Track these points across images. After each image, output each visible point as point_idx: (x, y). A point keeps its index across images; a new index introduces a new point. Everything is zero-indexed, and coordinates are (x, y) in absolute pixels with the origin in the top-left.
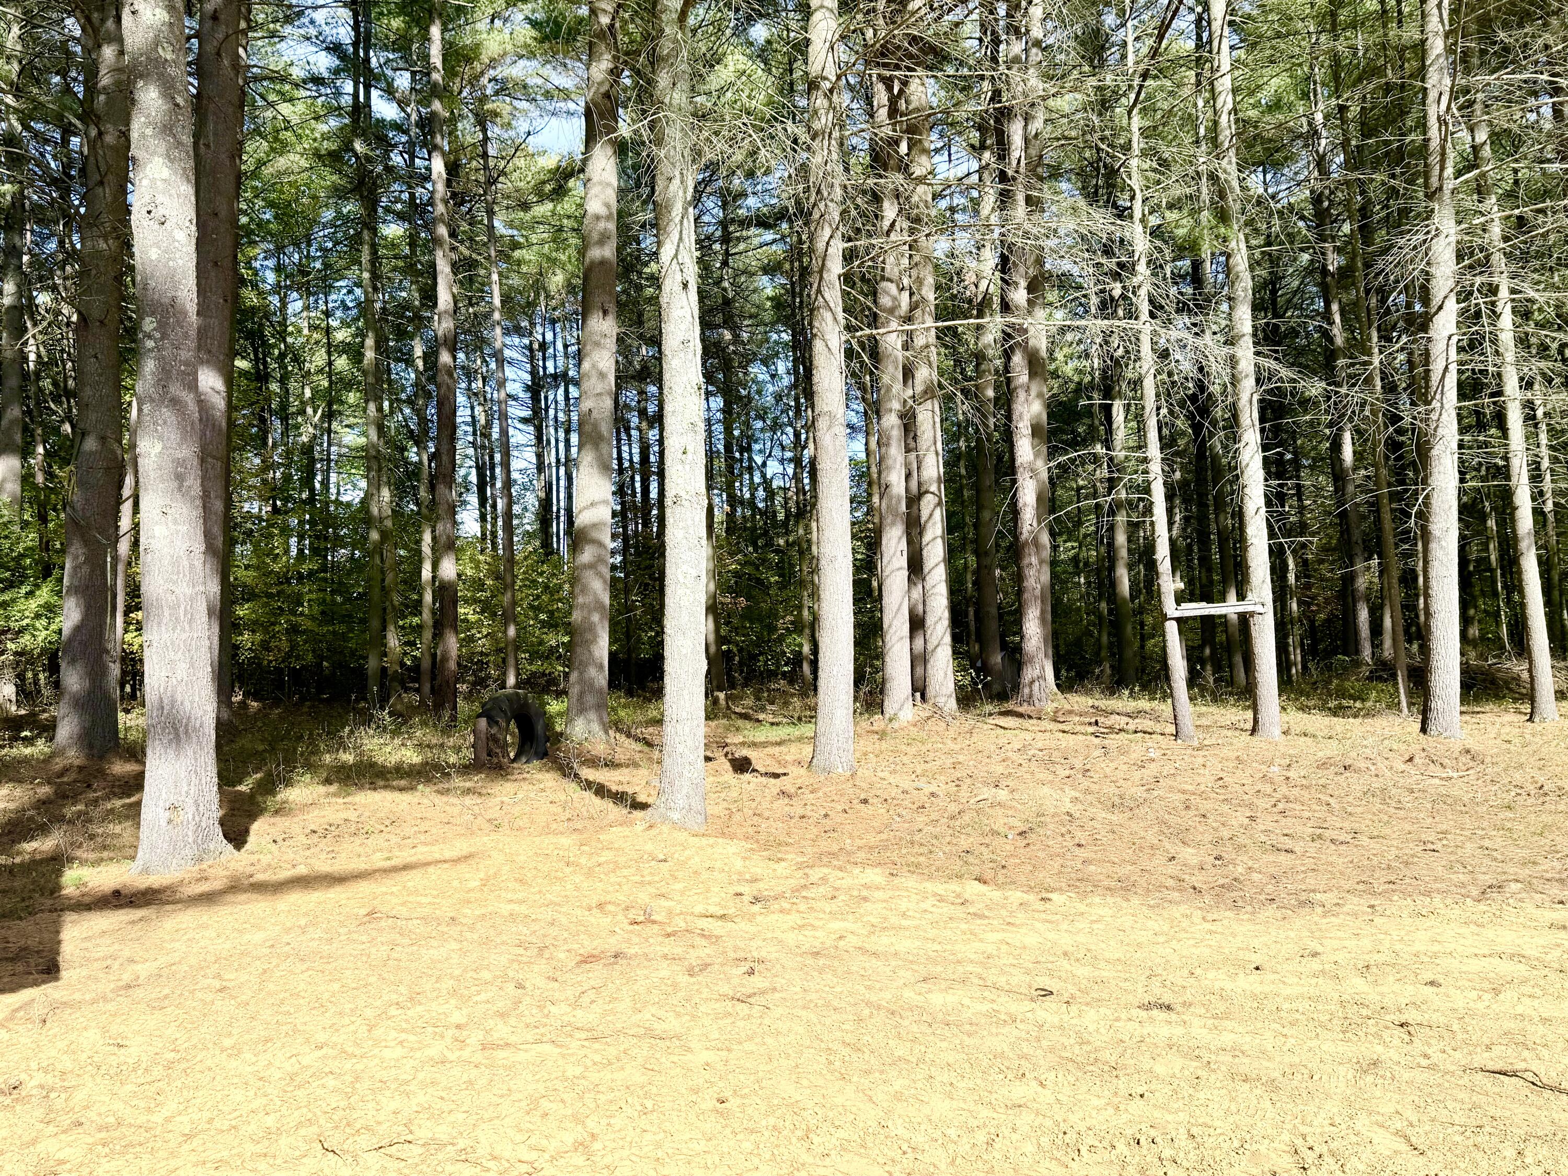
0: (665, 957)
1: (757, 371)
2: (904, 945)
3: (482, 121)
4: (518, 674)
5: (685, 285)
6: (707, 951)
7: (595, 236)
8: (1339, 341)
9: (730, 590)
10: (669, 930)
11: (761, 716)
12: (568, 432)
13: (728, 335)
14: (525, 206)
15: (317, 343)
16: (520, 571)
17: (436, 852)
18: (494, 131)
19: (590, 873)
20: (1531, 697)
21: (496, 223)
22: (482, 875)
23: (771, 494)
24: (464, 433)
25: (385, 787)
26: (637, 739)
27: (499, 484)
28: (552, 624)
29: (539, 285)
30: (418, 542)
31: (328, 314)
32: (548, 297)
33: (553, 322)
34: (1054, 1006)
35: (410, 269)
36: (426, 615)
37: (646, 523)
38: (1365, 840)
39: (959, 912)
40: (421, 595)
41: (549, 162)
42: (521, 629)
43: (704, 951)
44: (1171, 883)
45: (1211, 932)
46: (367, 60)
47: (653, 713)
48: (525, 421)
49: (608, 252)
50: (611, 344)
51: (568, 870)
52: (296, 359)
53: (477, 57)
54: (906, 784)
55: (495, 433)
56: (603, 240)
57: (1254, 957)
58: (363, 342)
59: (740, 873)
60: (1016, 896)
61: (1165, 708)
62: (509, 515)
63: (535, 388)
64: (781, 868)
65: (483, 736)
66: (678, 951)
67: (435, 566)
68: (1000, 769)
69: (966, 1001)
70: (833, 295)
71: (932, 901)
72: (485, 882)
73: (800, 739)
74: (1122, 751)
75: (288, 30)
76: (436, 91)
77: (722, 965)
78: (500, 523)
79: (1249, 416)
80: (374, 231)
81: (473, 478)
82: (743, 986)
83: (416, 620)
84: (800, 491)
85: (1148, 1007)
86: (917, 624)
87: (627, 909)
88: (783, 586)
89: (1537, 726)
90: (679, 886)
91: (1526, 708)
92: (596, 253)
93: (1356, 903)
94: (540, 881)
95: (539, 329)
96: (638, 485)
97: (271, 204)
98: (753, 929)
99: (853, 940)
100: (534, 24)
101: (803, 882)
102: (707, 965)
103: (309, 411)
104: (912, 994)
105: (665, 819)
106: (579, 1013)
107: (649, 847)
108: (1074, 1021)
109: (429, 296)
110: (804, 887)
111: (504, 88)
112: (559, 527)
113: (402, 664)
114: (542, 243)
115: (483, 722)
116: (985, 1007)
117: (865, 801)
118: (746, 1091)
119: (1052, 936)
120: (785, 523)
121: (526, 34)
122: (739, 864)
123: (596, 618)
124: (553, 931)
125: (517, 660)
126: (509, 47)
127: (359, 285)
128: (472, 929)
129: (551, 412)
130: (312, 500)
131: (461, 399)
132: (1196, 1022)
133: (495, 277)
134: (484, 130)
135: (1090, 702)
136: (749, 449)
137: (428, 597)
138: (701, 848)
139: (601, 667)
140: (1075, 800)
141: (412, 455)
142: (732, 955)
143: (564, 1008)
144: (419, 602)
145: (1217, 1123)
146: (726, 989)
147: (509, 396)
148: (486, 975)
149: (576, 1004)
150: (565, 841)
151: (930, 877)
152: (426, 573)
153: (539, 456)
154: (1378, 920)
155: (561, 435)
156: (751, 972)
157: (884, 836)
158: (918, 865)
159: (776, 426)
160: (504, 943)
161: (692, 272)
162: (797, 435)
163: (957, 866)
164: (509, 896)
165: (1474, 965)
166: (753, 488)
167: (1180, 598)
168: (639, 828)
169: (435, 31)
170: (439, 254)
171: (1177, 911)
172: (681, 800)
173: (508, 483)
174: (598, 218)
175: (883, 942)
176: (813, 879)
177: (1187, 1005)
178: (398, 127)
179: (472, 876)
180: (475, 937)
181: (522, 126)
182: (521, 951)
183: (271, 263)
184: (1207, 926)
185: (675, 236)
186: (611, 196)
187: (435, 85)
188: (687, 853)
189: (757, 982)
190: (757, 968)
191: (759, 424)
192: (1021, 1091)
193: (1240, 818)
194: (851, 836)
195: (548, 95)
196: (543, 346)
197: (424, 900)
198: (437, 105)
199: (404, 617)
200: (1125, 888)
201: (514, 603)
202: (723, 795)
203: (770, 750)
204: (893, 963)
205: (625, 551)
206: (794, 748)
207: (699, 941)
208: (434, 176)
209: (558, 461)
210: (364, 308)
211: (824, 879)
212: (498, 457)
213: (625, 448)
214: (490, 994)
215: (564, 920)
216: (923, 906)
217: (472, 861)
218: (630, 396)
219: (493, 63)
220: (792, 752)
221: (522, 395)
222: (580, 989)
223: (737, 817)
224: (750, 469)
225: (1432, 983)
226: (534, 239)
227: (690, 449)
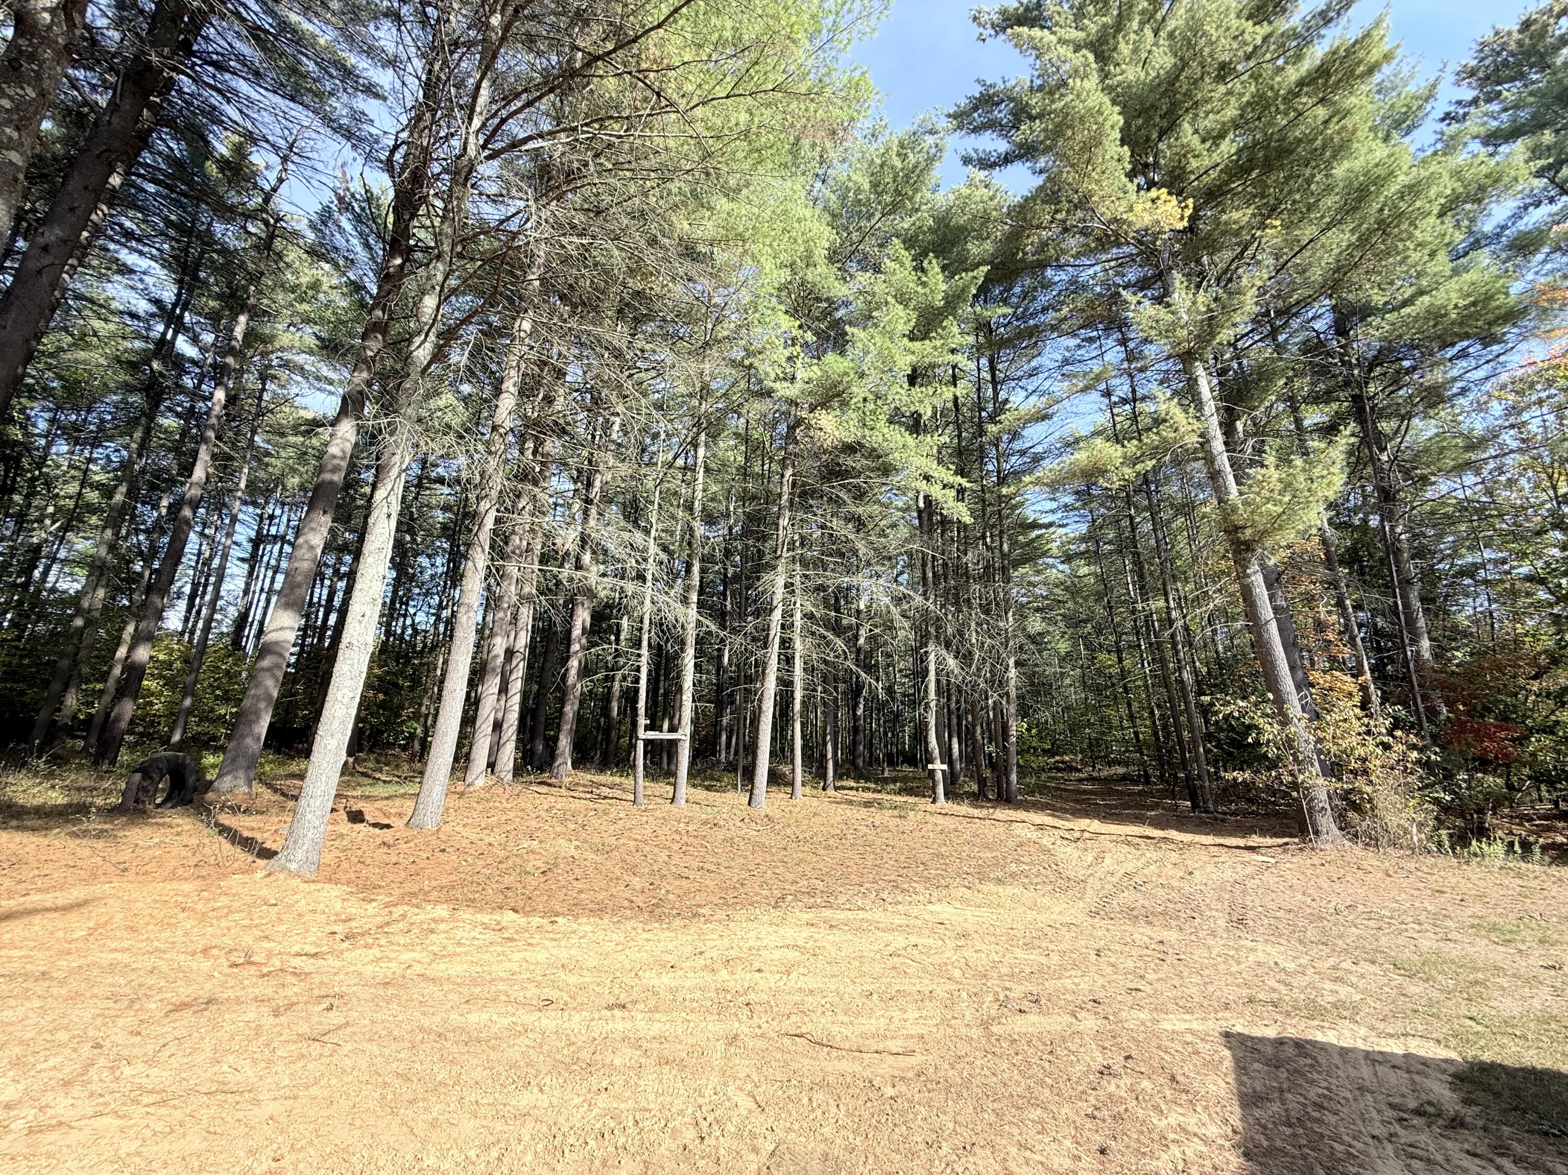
0: (255, 999)
1: (423, 561)
2: (457, 969)
3: (263, 378)
4: (184, 732)
5: (389, 516)
6: (295, 989)
7: (330, 467)
8: (729, 607)
9: (373, 688)
10: (265, 971)
11: (378, 775)
12: (275, 572)
13: (408, 538)
14: (283, 435)
15: (73, 477)
16: (208, 661)
17: (48, 899)
18: (270, 386)
19: (203, 918)
20: (792, 784)
21: (257, 438)
22: (91, 924)
23: (416, 632)
24: (189, 558)
25: (17, 828)
26: (275, 791)
27: (207, 598)
28: (226, 698)
29: (279, 481)
30: (122, 629)
31: (90, 460)
32: (284, 489)
33: (283, 504)
34: (553, 1014)
35: (176, 449)
36: (111, 683)
37: (321, 639)
38: (723, 870)
39: (496, 937)
40: (111, 668)
41: (309, 415)
42: (198, 700)
43: (294, 989)
44: (626, 903)
45: (648, 940)
46: (181, 317)
47: (294, 767)
48: (243, 560)
49: (338, 478)
50: (324, 531)
51: (182, 916)
52: (48, 485)
53: (271, 342)
54: (473, 837)
55: (216, 562)
56: (335, 469)
57: (670, 958)
58: (116, 487)
59: (337, 915)
60: (536, 921)
61: (628, 782)
62: (209, 620)
63: (258, 541)
64: (371, 908)
65: (134, 788)
66: (269, 991)
67: (131, 649)
68: (534, 824)
69: (495, 1018)
70: (485, 536)
71: (480, 929)
72: (92, 931)
73: (403, 796)
74: (606, 813)
75: (117, 277)
76: (232, 351)
77: (306, 1003)
78: (200, 625)
79: (691, 641)
80: (152, 419)
81: (187, 589)
82: (320, 1023)
83: (99, 686)
84: (437, 634)
85: (610, 1008)
86: (498, 726)
87: (230, 951)
88: (412, 689)
89: (794, 802)
90: (282, 928)
91: (789, 790)
92: (327, 476)
93: (721, 915)
94: (150, 927)
95: (271, 506)
96: (321, 614)
97: (60, 377)
98: (338, 964)
99: (418, 968)
100: (318, 338)
101: (387, 919)
102: (292, 1004)
103: (48, 522)
104: (457, 1016)
105: (283, 869)
106: (154, 1072)
107: (264, 892)
108: (566, 1025)
109: (187, 469)
110: (388, 924)
111: (286, 364)
112: (250, 632)
113: (75, 717)
114: (290, 458)
115: (138, 776)
116: (506, 1021)
117: (443, 851)
118: (303, 1142)
119: (555, 951)
120: (422, 652)
121: (312, 342)
122: (338, 905)
123: (262, 705)
124: (150, 981)
125: (186, 723)
126: (297, 344)
127: (126, 447)
128: (62, 983)
129: (266, 559)
130: (26, 585)
131: (193, 537)
132: (640, 1016)
133: (246, 470)
134: (264, 384)
135: (589, 777)
136: (407, 604)
137: (117, 671)
138: (309, 893)
139: (259, 739)
140: (577, 847)
141: (138, 567)
142: (317, 992)
143: (140, 1067)
144: (108, 673)
145: (652, 1106)
146: (305, 1028)
147: (235, 543)
148: (63, 1036)
149: (151, 1062)
150: (187, 887)
151: (481, 910)
152: (122, 652)
153: (248, 585)
154: (732, 925)
155: (270, 573)
156: (330, 1008)
157: (453, 877)
158: (473, 901)
159: (428, 593)
160: (95, 996)
161: (396, 508)
162: (441, 602)
163: (500, 899)
164: (115, 944)
165: (777, 954)
166: (404, 628)
167: (647, 728)
168: (260, 874)
169: (243, 319)
170: (203, 448)
171: (629, 925)
172: (300, 855)
173: (217, 596)
174: (334, 457)
175: (439, 969)
176: (395, 916)
177: (635, 1002)
178: (194, 362)
179: (79, 924)
180: (63, 992)
181: (294, 390)
182: (111, 1004)
183: (47, 415)
184: (645, 935)
185: (389, 487)
186: (349, 448)
187: (233, 348)
188: (297, 897)
189: (335, 1018)
190: (336, 1002)
191: (417, 591)
192: (526, 1099)
193: (663, 856)
194: (429, 879)
195: (318, 378)
196: (272, 517)
197: (18, 953)
198: (230, 360)
199: (88, 682)
200: (600, 910)
201: (196, 682)
202: (336, 843)
203: (379, 804)
204: (446, 987)
205: (300, 654)
206: (398, 802)
207: (290, 979)
208: (215, 400)
209: (262, 590)
210: (125, 465)
211: (404, 916)
212: (212, 579)
213: (317, 590)
214: (59, 1059)
215: (165, 968)
216: (473, 934)
217: (84, 910)
218: (331, 559)
219: (282, 349)
220: (394, 807)
221: (245, 543)
222: (162, 1041)
223: (345, 865)
224: (405, 616)
225: (759, 971)
226: (283, 454)
227: (368, 614)
